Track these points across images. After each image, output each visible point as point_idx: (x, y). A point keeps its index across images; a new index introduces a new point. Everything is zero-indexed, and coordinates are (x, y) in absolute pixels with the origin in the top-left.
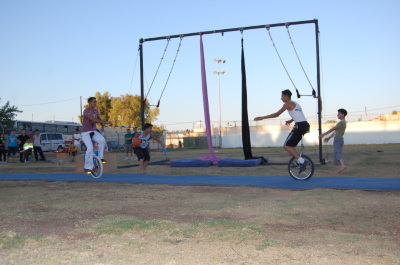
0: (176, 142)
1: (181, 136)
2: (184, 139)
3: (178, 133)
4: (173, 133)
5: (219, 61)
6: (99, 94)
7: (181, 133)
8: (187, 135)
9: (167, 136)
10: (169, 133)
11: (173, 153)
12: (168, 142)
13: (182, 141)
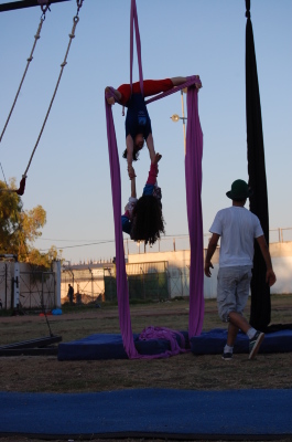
0: (86, 289)
1: (98, 273)
3: (90, 267)
7: (98, 266)
10: (70, 269)
13: (102, 285)
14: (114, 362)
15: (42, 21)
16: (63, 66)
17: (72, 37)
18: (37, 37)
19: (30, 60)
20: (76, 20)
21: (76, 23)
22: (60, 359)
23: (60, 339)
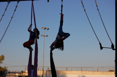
2: (19, 76)
5: (45, 29)
15: (8, 6)
16: (12, 18)
17: (15, 11)
18: (6, 10)
19: (3, 15)
20: (17, 6)
21: (16, 7)
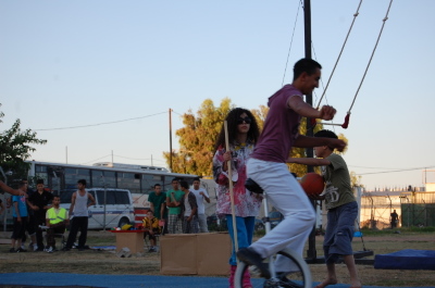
0: (383, 216)
1: (397, 200)
2: (403, 206)
3: (387, 193)
4: (376, 194)
6: (210, 103)
7: (395, 193)
8: (410, 199)
9: (364, 201)
10: (369, 195)
11: (378, 238)
12: (364, 216)
13: (399, 212)
14: (422, 271)
16: (384, 20)
19: (356, 15)
22: (376, 268)
23: (371, 253)
